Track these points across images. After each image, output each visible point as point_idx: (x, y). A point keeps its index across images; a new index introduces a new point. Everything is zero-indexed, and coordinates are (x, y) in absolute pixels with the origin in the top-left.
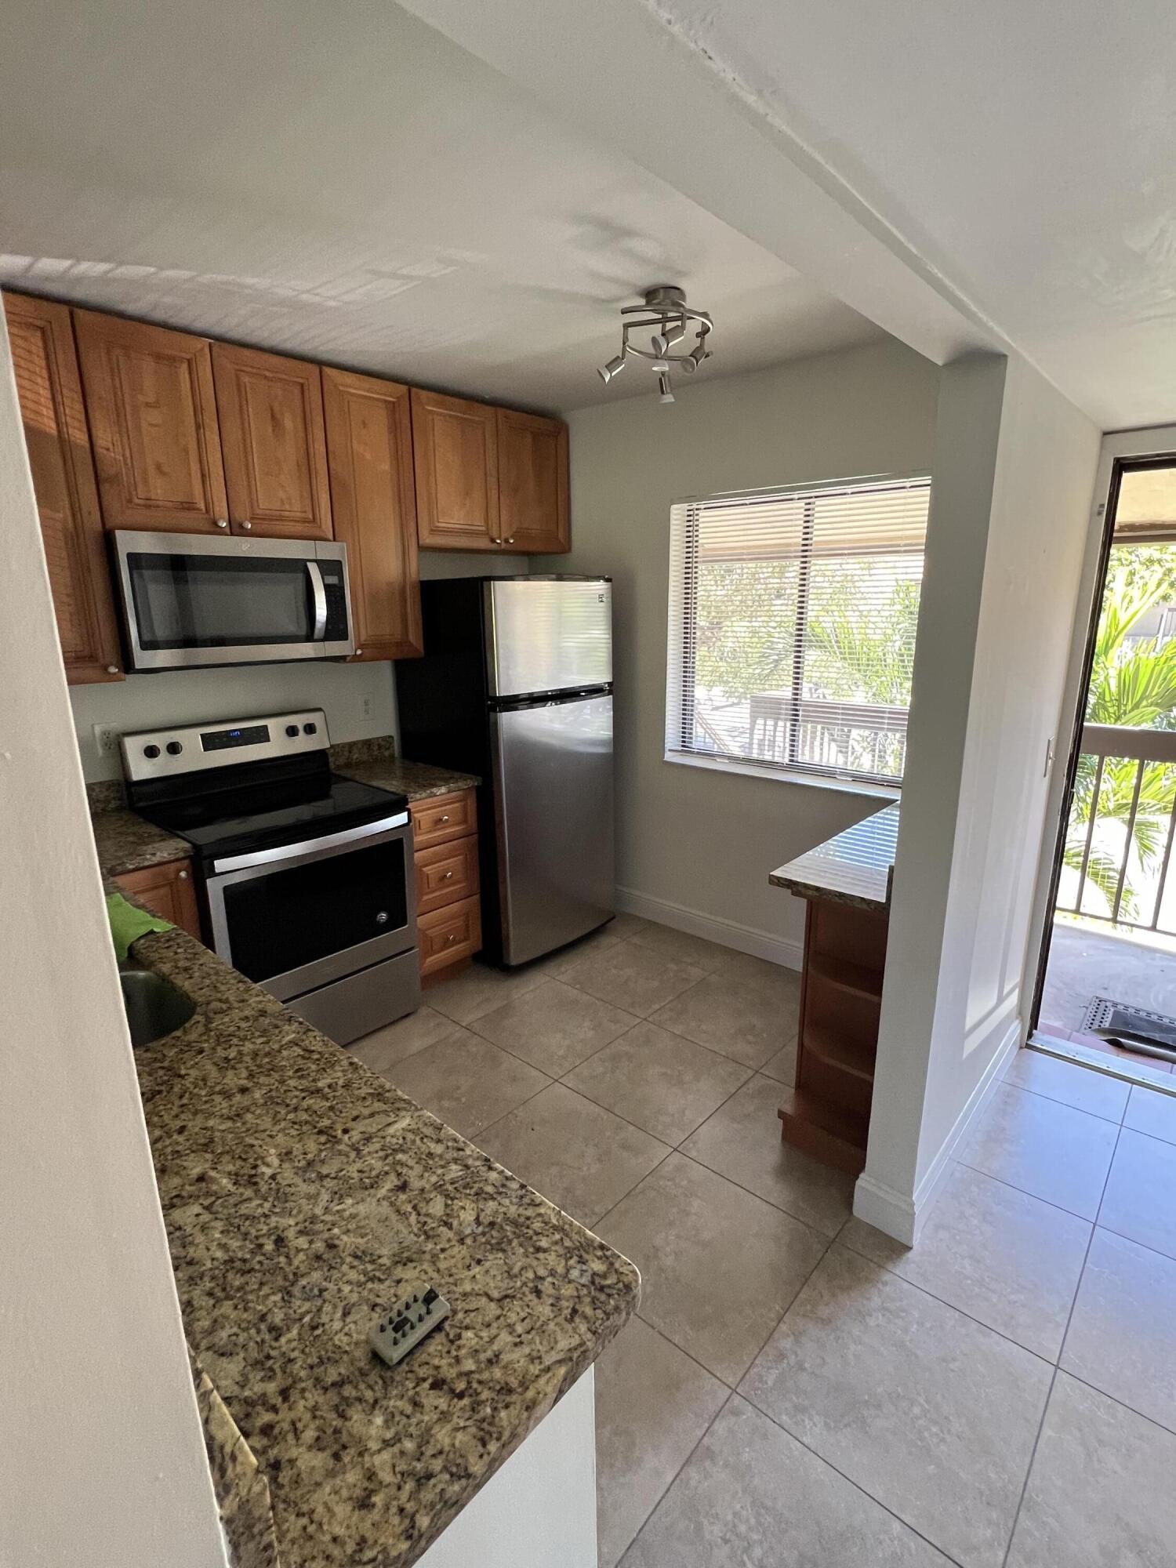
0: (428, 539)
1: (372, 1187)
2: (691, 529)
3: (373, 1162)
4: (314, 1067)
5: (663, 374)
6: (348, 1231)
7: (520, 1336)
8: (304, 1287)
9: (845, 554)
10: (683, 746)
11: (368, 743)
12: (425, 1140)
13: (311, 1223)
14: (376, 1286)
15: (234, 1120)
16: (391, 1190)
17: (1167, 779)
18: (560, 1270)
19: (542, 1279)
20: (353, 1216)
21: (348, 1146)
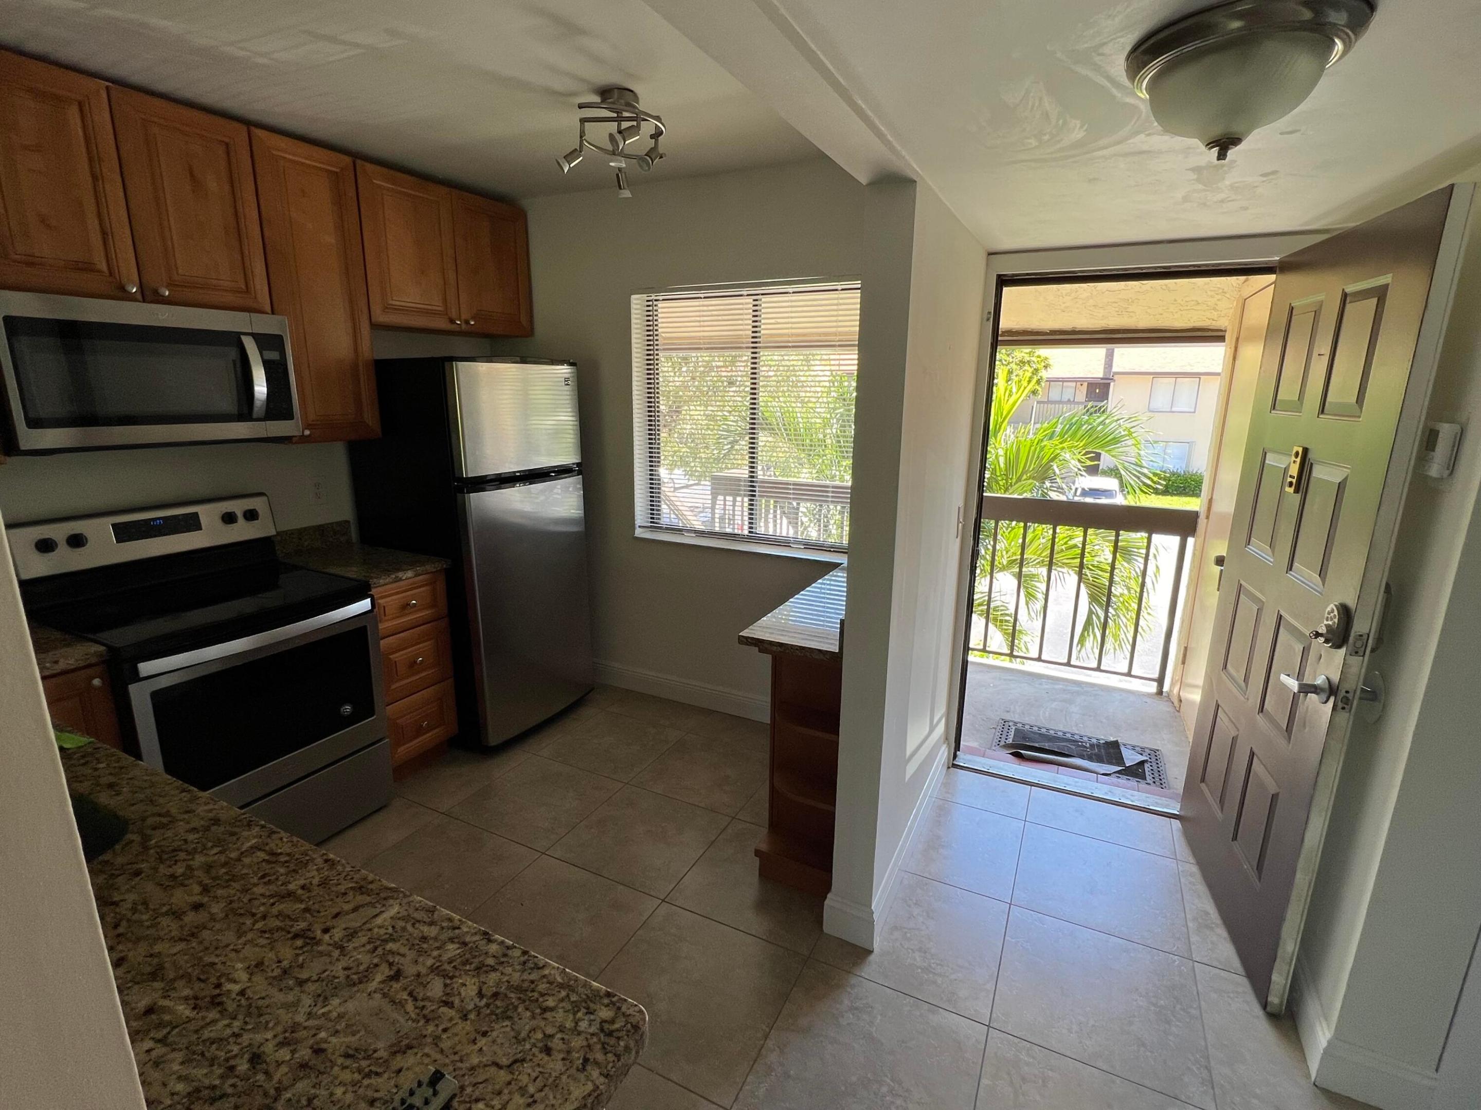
0: (381, 318)
1: (360, 983)
2: (651, 318)
3: (360, 956)
4: (282, 870)
5: (620, 169)
6: (337, 1032)
7: (532, 1096)
8: (290, 1100)
9: (790, 347)
10: (651, 522)
11: (321, 529)
12: (417, 925)
13: (292, 1032)
14: (373, 1081)
15: (188, 941)
16: (383, 982)
17: (1043, 538)
18: (569, 1024)
19: (551, 1036)
20: (341, 1016)
21: (330, 945)
